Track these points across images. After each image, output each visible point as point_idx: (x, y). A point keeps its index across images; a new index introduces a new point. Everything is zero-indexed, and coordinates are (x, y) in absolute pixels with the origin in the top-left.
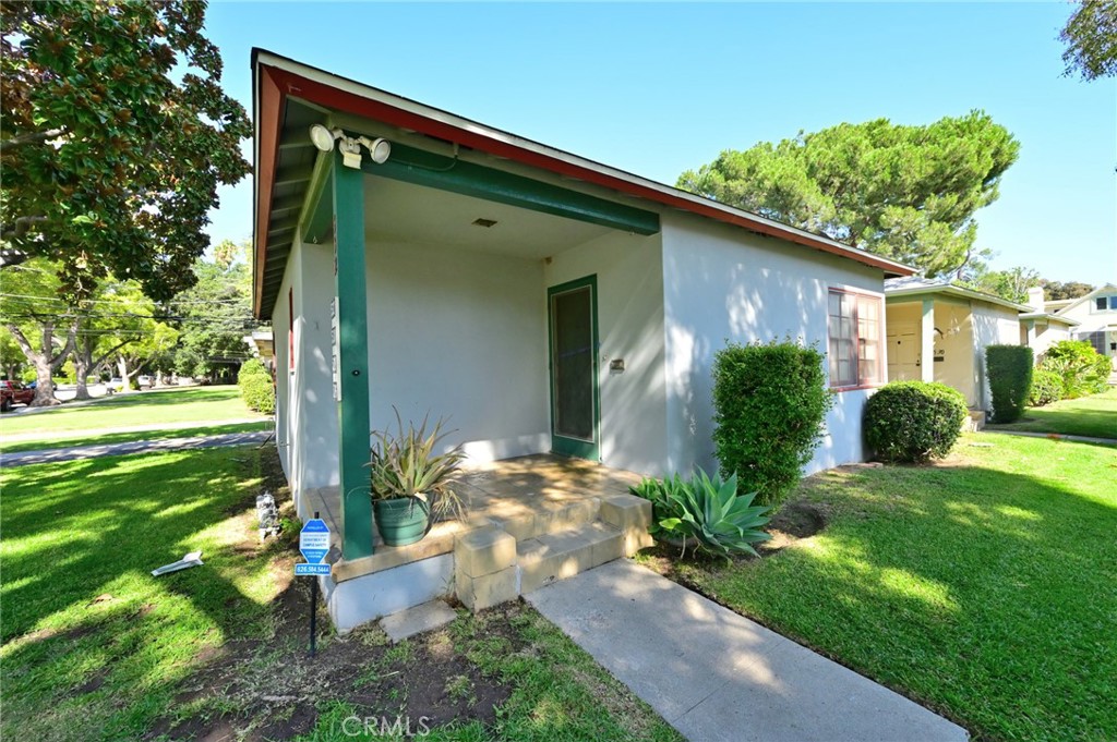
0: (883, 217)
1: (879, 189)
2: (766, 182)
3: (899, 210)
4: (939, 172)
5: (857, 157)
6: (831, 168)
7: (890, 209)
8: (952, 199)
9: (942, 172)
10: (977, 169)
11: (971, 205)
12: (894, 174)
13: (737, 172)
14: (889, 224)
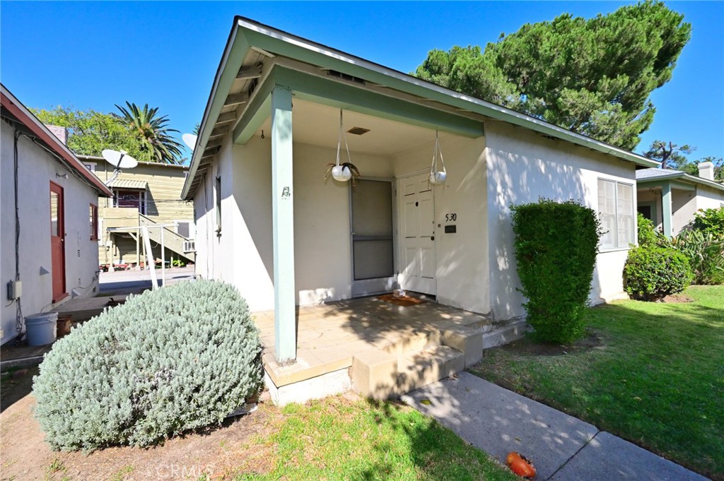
0: (560, 99)
1: (555, 74)
2: (459, 73)
3: (575, 93)
4: (610, 55)
5: (539, 46)
6: (517, 59)
7: (565, 92)
8: (623, 80)
9: (614, 54)
10: (646, 49)
11: (643, 85)
12: (568, 59)
13: (439, 68)
14: (565, 106)
